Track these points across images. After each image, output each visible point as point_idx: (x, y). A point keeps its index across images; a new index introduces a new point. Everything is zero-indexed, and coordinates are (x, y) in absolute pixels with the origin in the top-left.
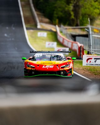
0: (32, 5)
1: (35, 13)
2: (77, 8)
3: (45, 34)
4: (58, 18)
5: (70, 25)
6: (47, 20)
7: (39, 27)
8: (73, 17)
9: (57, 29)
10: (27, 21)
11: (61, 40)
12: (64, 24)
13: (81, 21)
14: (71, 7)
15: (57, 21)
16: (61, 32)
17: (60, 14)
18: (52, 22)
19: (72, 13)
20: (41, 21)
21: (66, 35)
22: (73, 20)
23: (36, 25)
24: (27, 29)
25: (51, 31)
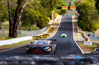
0: (77, 24)
1: (77, 27)
2: (91, 26)
3: (79, 34)
4: (85, 29)
5: (88, 31)
6: (81, 29)
7: (78, 31)
8: (89, 29)
9: (84, 32)
10: (74, 30)
11: (84, 36)
12: (87, 31)
13: (92, 30)
14: (89, 25)
15: (84, 30)
16: (85, 33)
17: (85, 28)
18: (83, 30)
19: (89, 27)
20: (79, 30)
21: (86, 34)
22: (89, 30)
23: (77, 31)
24: (74, 32)
25: (82, 33)
